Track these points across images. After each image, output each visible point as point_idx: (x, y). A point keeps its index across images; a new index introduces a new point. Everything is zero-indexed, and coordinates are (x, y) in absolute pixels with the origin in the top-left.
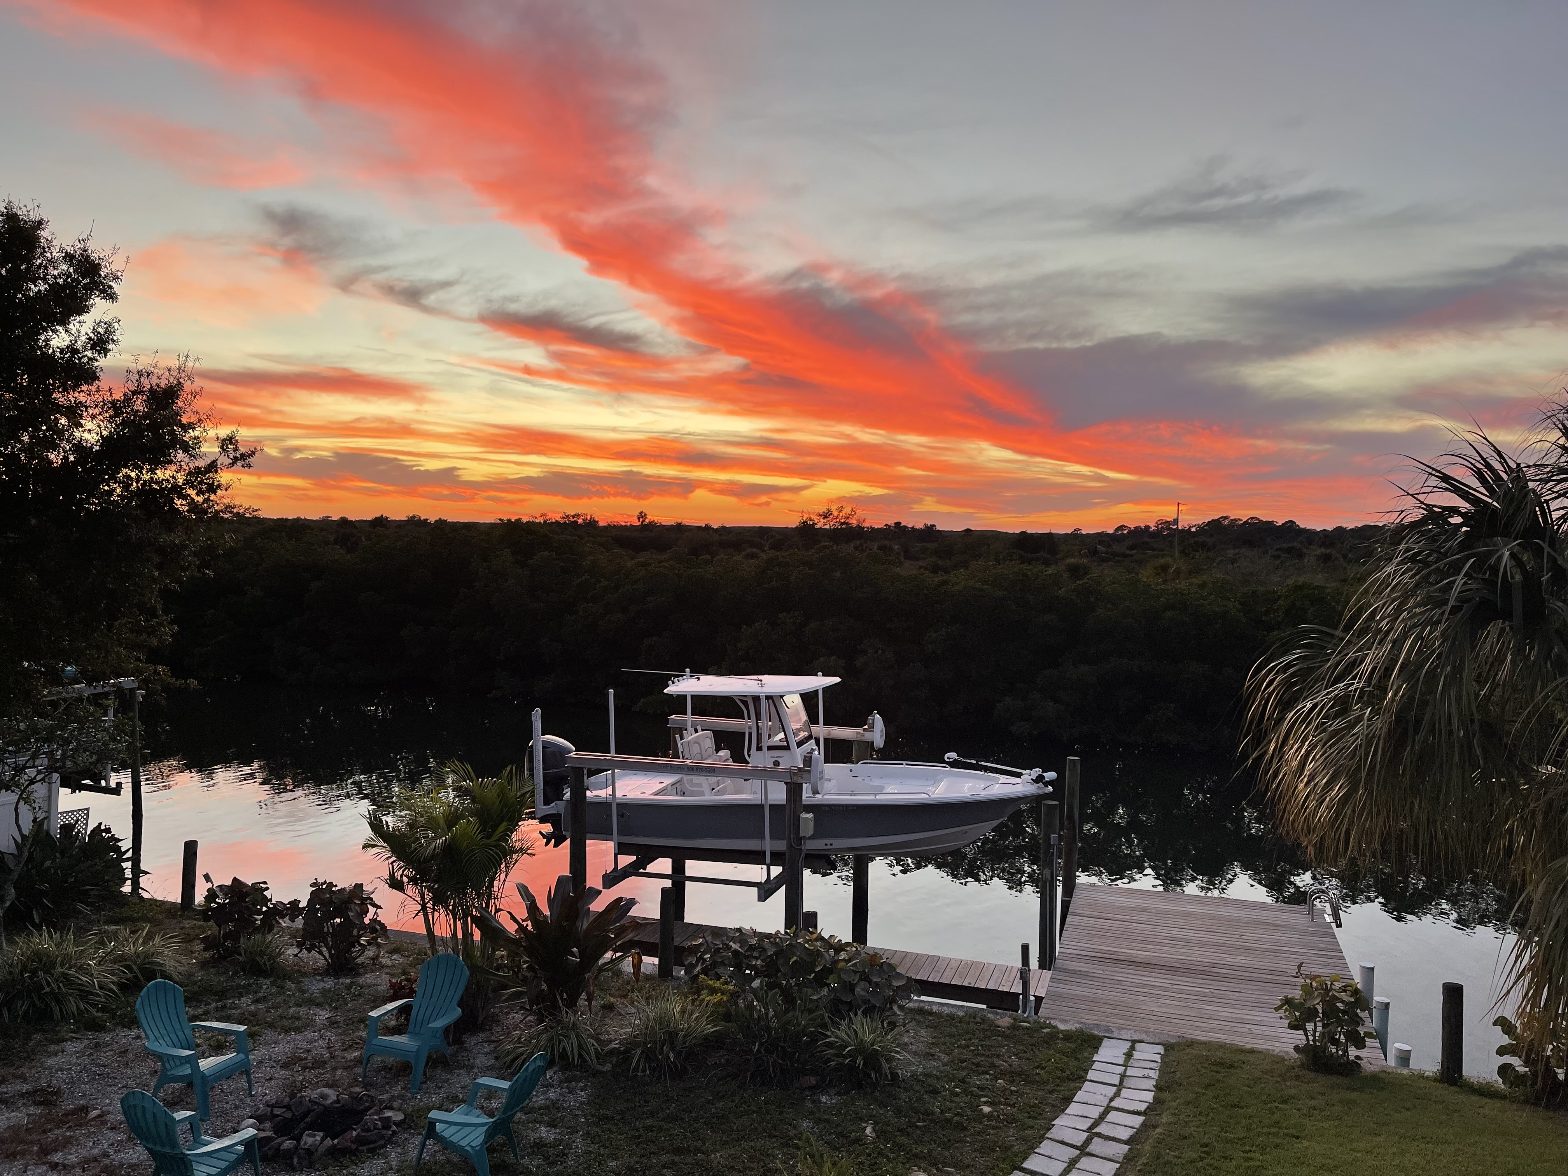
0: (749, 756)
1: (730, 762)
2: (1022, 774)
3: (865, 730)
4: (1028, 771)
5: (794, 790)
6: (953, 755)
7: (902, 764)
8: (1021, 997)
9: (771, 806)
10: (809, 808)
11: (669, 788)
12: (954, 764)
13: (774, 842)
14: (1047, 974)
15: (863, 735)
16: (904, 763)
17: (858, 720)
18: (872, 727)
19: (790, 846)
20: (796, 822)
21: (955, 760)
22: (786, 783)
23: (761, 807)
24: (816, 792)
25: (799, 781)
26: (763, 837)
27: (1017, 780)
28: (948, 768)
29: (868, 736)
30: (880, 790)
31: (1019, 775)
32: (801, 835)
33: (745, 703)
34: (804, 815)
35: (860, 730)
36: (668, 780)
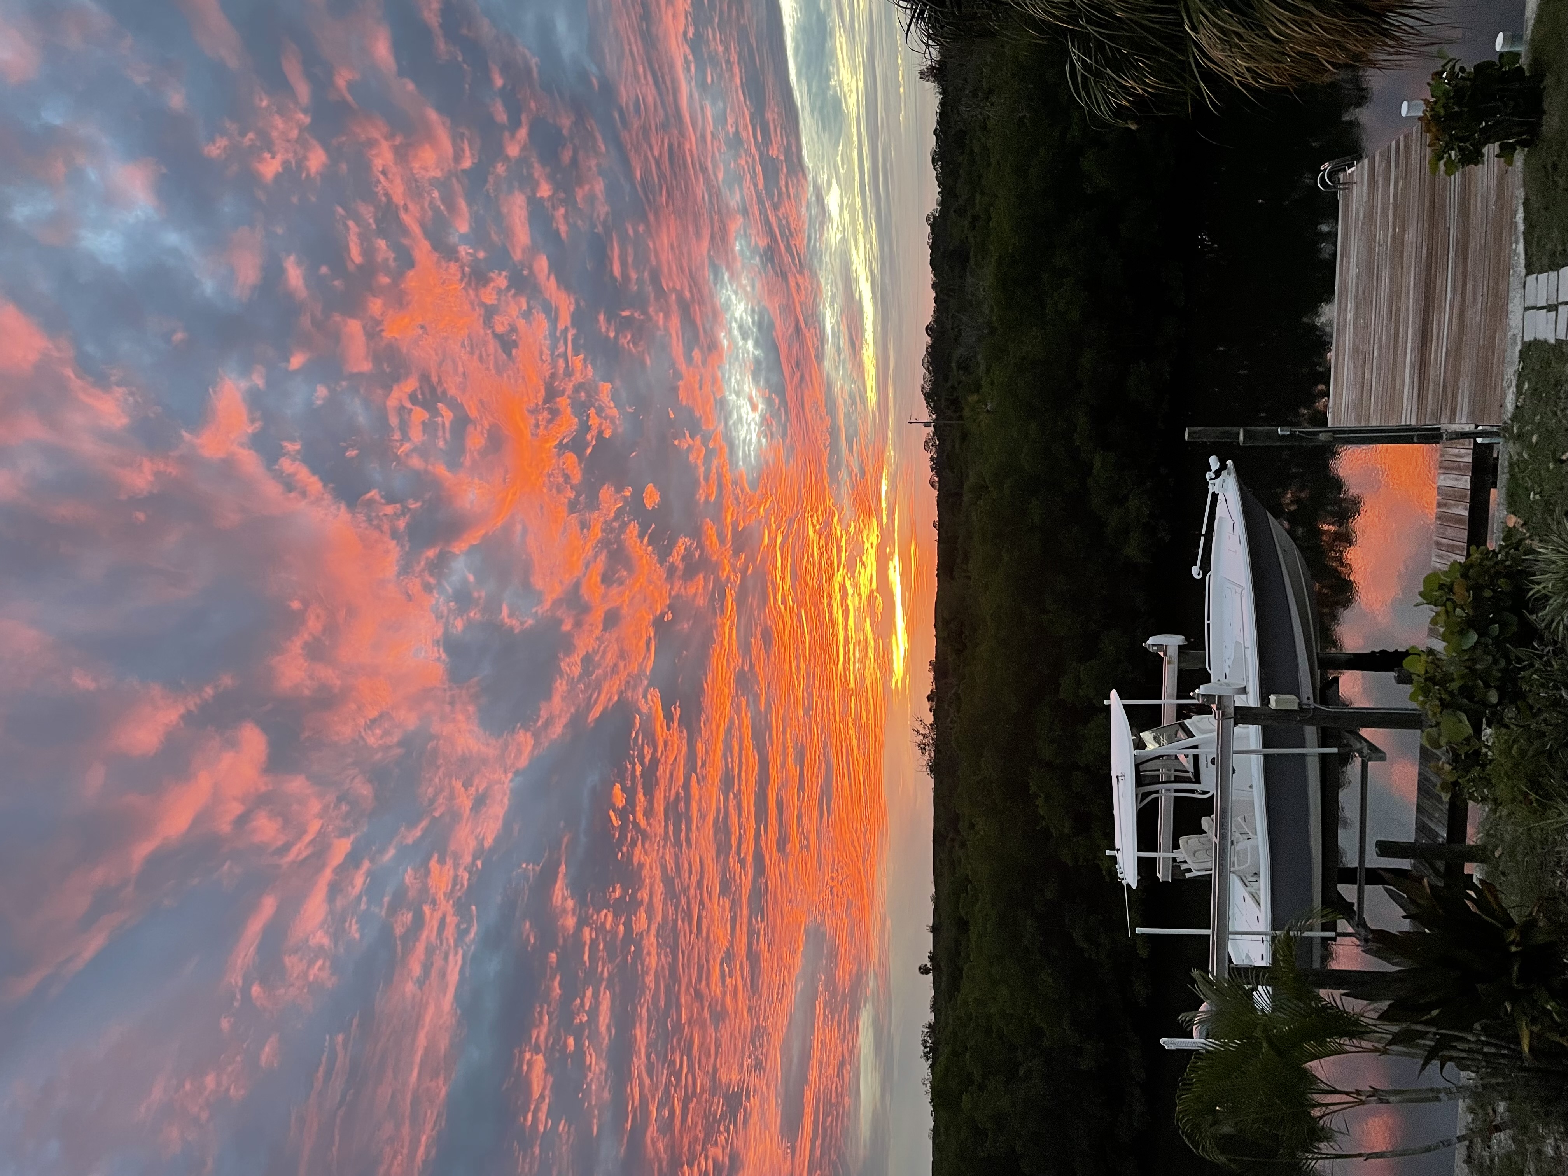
0: (1207, 793)
1: (1214, 813)
2: (1214, 493)
3: (1165, 655)
4: (1210, 487)
5: (1244, 716)
6: (1196, 572)
7: (1209, 624)
8: (1479, 440)
9: (1265, 746)
10: (1264, 699)
11: (1249, 889)
12: (1206, 568)
13: (1308, 742)
15: (1170, 657)
16: (1206, 622)
17: (1155, 662)
18: (1160, 646)
19: (1311, 722)
20: (1283, 714)
21: (1201, 568)
22: (1236, 724)
23: (1266, 757)
24: (1244, 691)
25: (1232, 710)
26: (1304, 756)
27: (1221, 497)
28: (1212, 573)
29: (1173, 652)
30: (1240, 646)
31: (1215, 496)
32: (1296, 708)
33: (1145, 795)
34: (1273, 705)
35: (1166, 660)
36: (1238, 888)
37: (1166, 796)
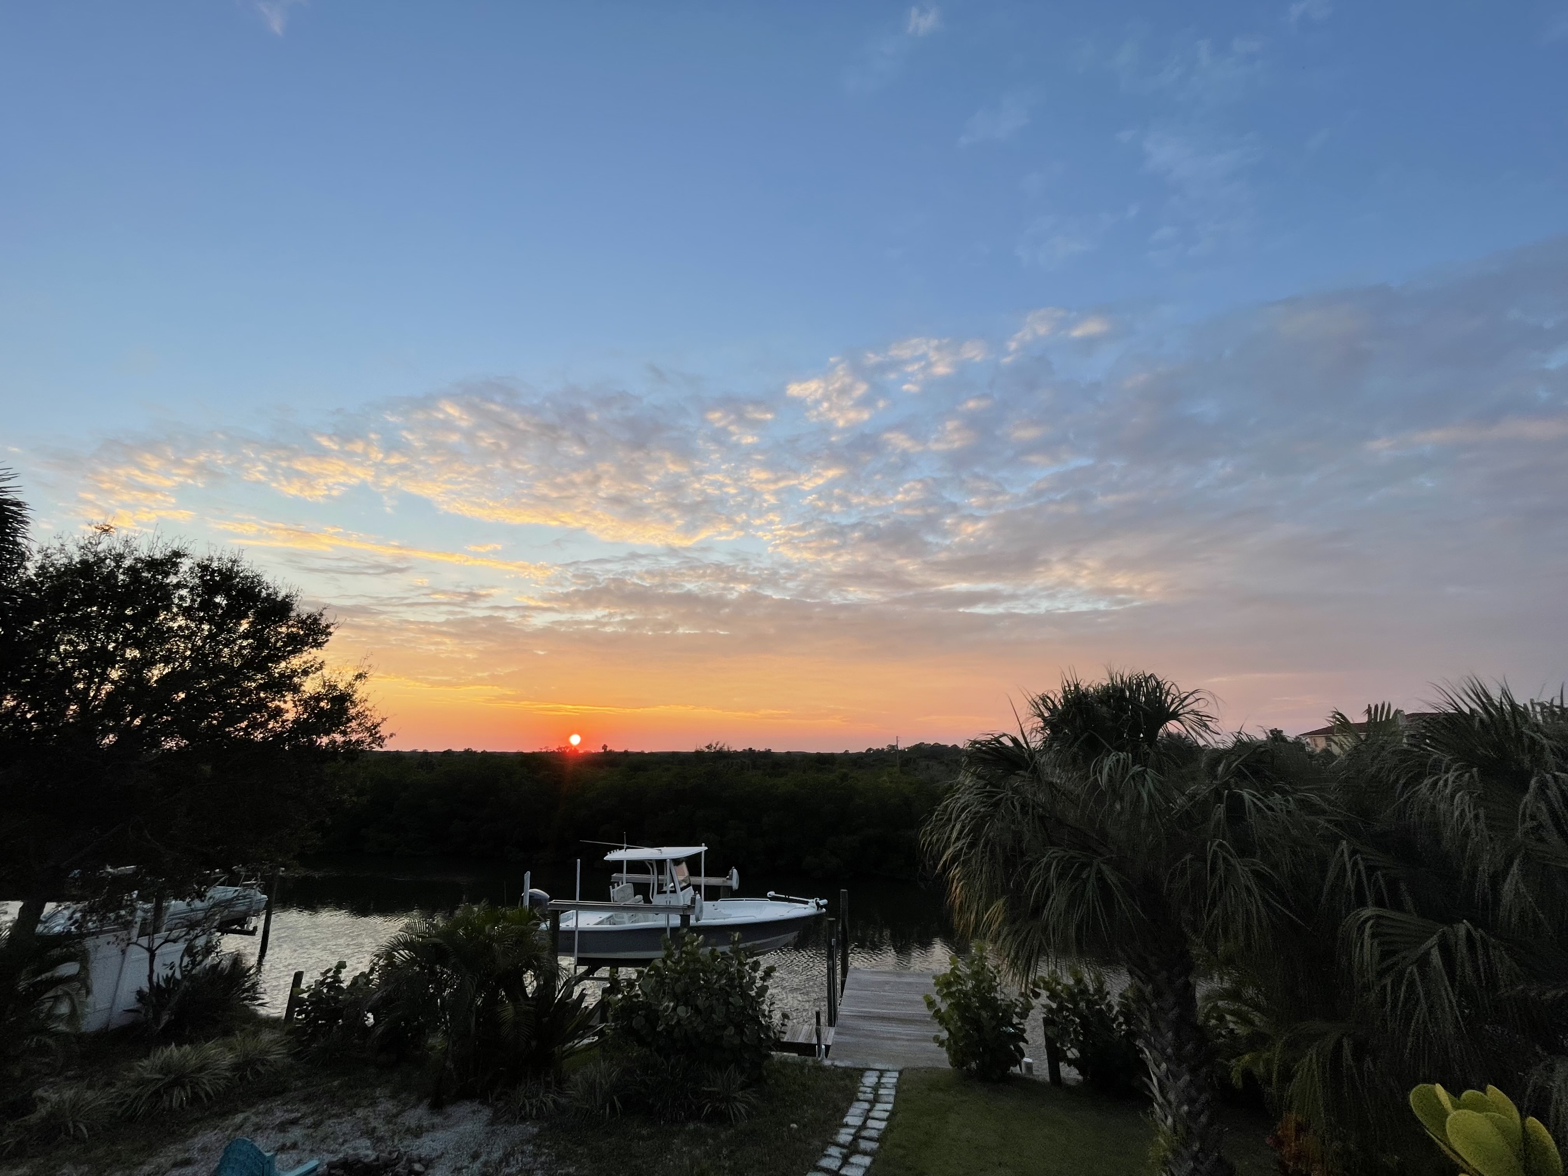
0: (652, 899)
1: (642, 903)
2: (808, 902)
3: (727, 879)
4: (812, 900)
5: (685, 919)
6: (773, 893)
8: (817, 1046)
11: (606, 920)
12: (773, 899)
14: (832, 1031)
15: (726, 882)
17: (724, 872)
18: (732, 876)
21: (772, 896)
22: (680, 915)
23: (666, 929)
24: (697, 920)
25: (690, 912)
27: (805, 906)
28: (770, 901)
30: (729, 916)
33: (651, 865)
35: (724, 879)
36: (605, 915)
37: (652, 878)
